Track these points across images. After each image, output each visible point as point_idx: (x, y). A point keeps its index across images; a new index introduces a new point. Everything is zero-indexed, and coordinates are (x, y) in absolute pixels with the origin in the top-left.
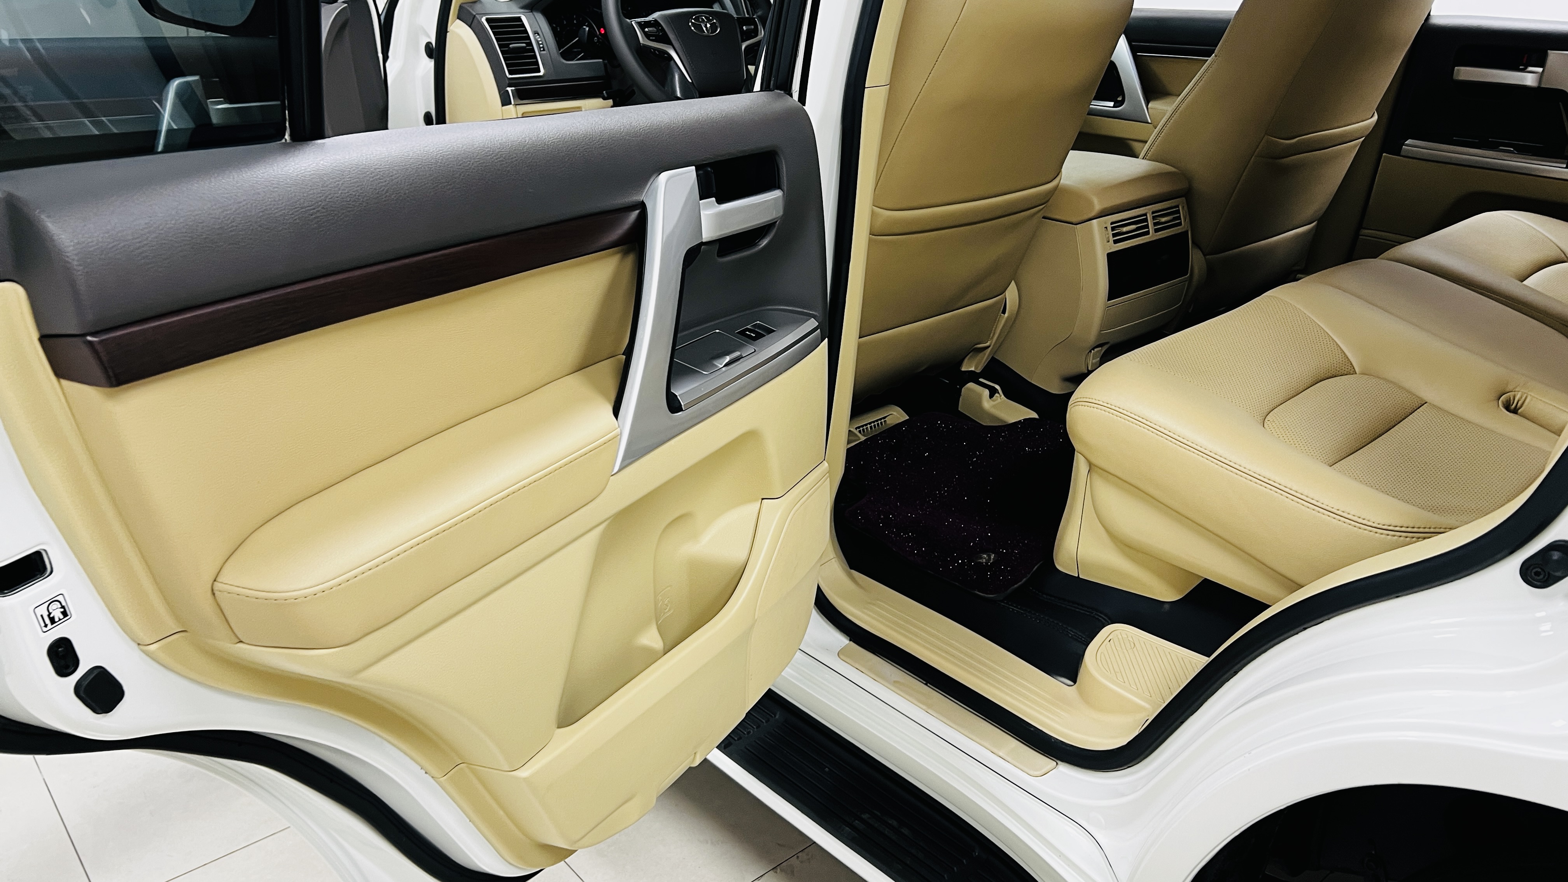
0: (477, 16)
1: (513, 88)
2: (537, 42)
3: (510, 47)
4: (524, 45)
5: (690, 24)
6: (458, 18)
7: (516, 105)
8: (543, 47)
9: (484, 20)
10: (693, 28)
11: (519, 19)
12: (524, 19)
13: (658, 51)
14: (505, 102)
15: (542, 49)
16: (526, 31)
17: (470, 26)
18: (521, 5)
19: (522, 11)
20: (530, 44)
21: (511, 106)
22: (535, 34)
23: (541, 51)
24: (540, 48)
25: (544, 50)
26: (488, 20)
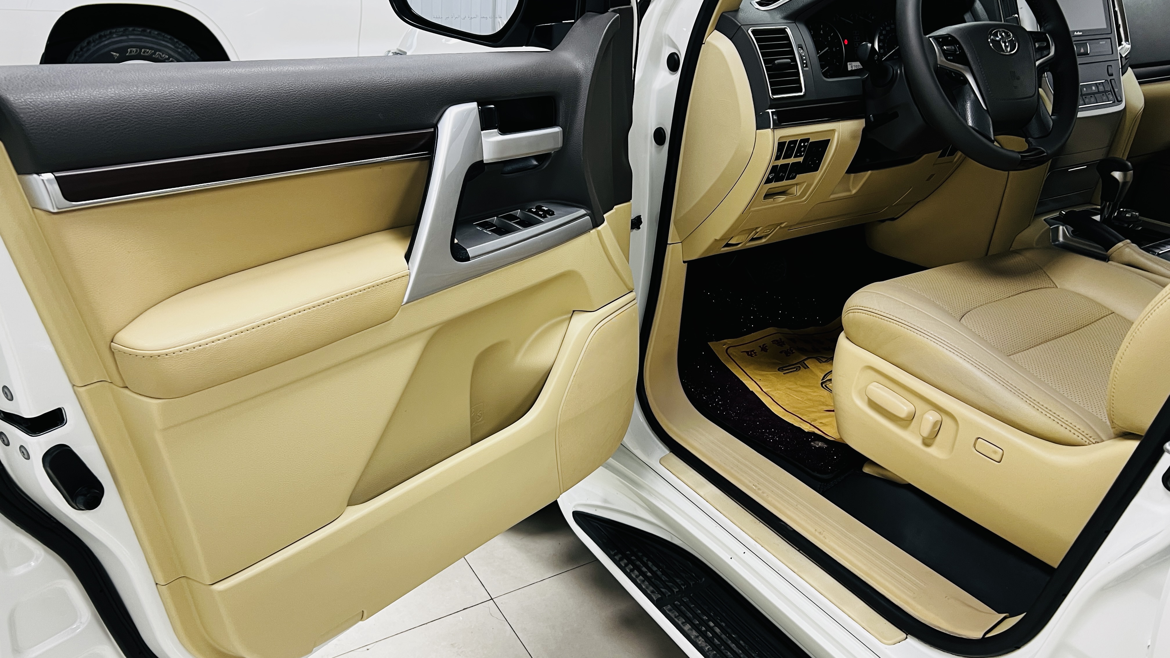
0: (742, 26)
1: (774, 110)
2: (801, 57)
3: (775, 64)
4: (789, 60)
5: (989, 40)
6: (716, 29)
7: (774, 129)
8: (806, 63)
9: (750, 32)
10: (991, 45)
11: (783, 31)
12: (788, 31)
13: (955, 73)
14: (762, 123)
15: (805, 65)
16: (790, 45)
17: (730, 39)
18: (785, 14)
19: (785, 21)
20: (794, 59)
21: (769, 130)
22: (799, 48)
23: (804, 67)
24: (804, 63)
25: (806, 67)
26: (753, 32)
